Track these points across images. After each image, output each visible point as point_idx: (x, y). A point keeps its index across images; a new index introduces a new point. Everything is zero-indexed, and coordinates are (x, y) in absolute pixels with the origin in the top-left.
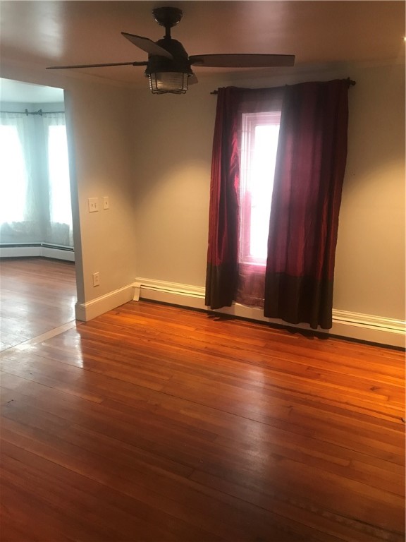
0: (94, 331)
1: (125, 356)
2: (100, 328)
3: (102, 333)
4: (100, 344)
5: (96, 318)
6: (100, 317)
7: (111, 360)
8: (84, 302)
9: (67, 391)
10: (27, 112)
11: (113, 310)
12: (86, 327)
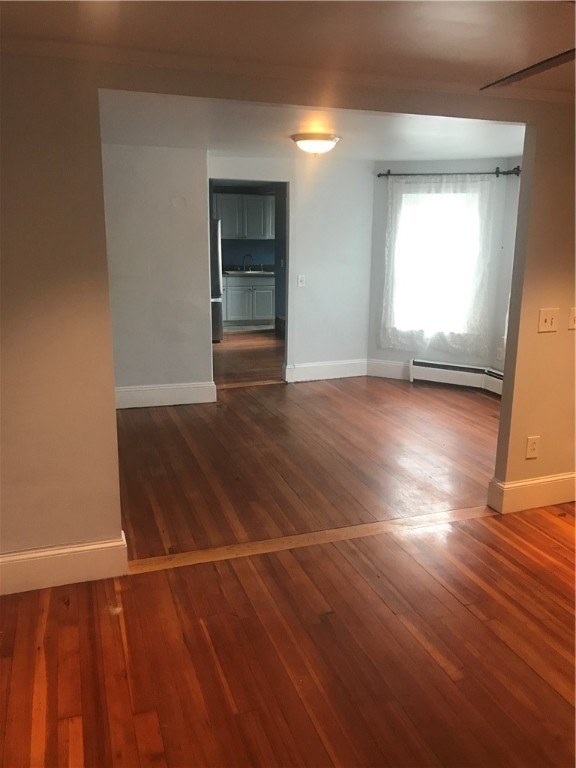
0: (508, 536)
1: (542, 603)
2: (519, 533)
3: (520, 544)
4: (506, 562)
5: (521, 513)
6: (528, 513)
7: (513, 602)
8: (503, 479)
9: (412, 628)
10: (497, 173)
11: (555, 505)
12: (497, 523)
